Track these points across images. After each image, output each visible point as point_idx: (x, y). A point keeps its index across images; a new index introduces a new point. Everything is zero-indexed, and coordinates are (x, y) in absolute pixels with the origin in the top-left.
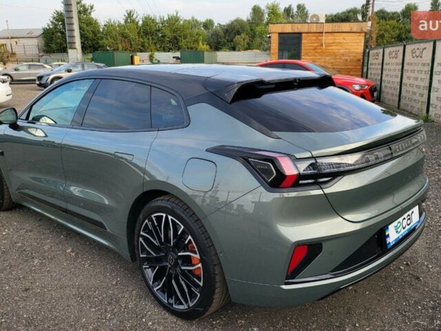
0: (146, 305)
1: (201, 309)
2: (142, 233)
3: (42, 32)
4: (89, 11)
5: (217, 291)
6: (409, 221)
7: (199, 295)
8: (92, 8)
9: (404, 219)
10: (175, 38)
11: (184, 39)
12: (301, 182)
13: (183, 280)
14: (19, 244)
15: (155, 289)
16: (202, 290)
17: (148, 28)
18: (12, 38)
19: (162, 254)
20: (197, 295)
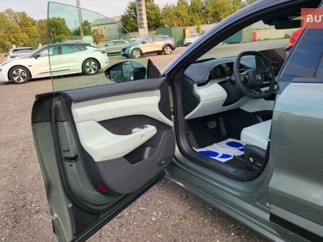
3: (121, 18)
10: (216, 13)
11: (223, 12)
17: (195, 7)
18: (102, 25)
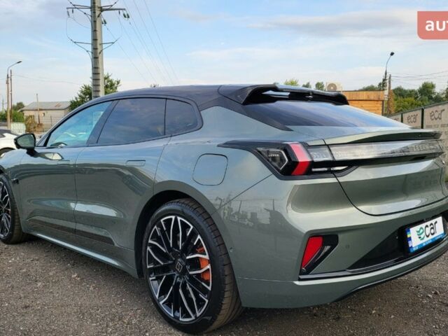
0: (151, 322)
1: (209, 318)
2: (150, 241)
3: (69, 104)
4: (116, 85)
5: (227, 294)
6: (432, 231)
7: (207, 301)
8: (118, 83)
9: (427, 226)
12: (314, 170)
13: (190, 287)
14: (24, 270)
15: (161, 303)
16: (210, 295)
18: (41, 110)
19: (170, 262)
20: (205, 302)
